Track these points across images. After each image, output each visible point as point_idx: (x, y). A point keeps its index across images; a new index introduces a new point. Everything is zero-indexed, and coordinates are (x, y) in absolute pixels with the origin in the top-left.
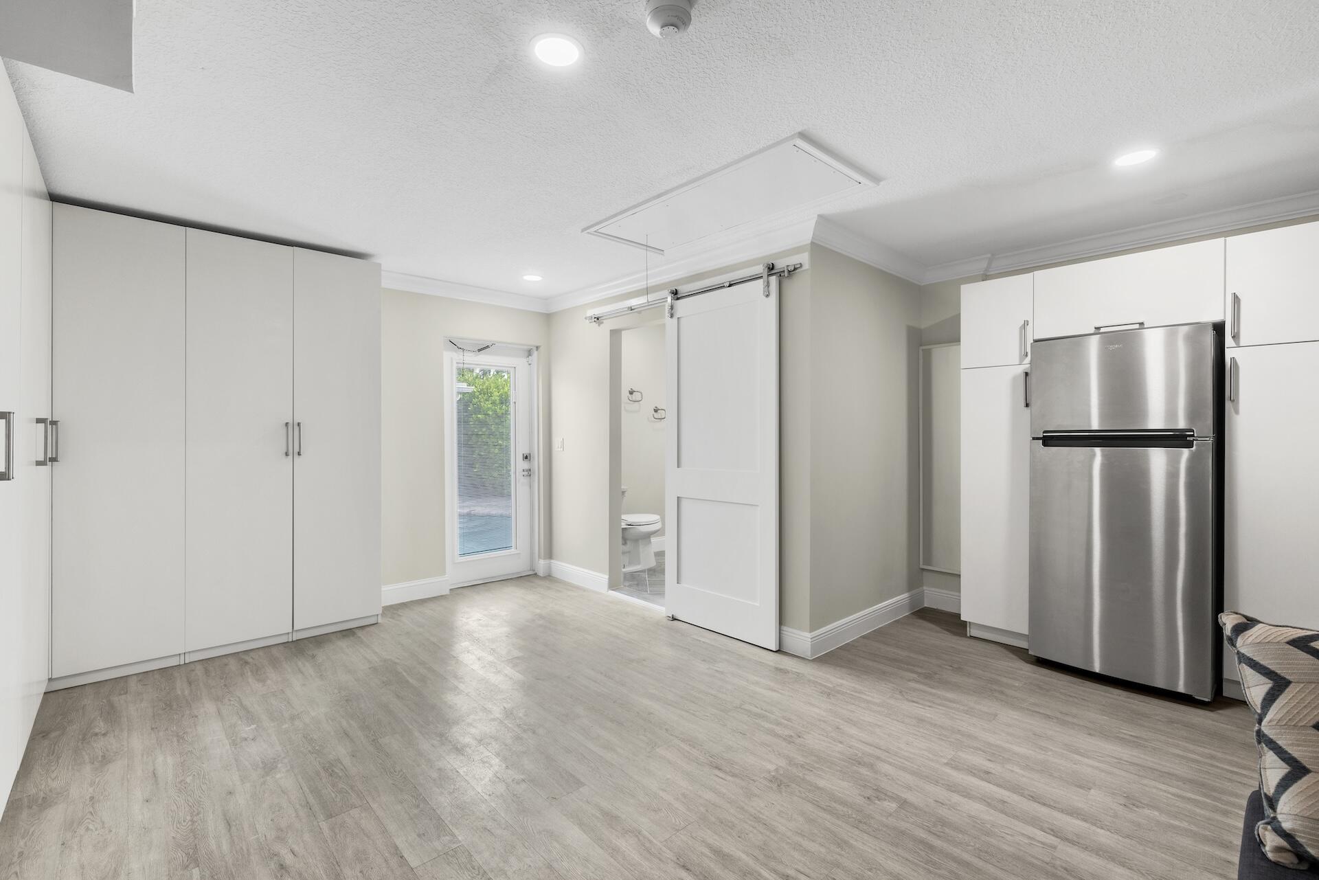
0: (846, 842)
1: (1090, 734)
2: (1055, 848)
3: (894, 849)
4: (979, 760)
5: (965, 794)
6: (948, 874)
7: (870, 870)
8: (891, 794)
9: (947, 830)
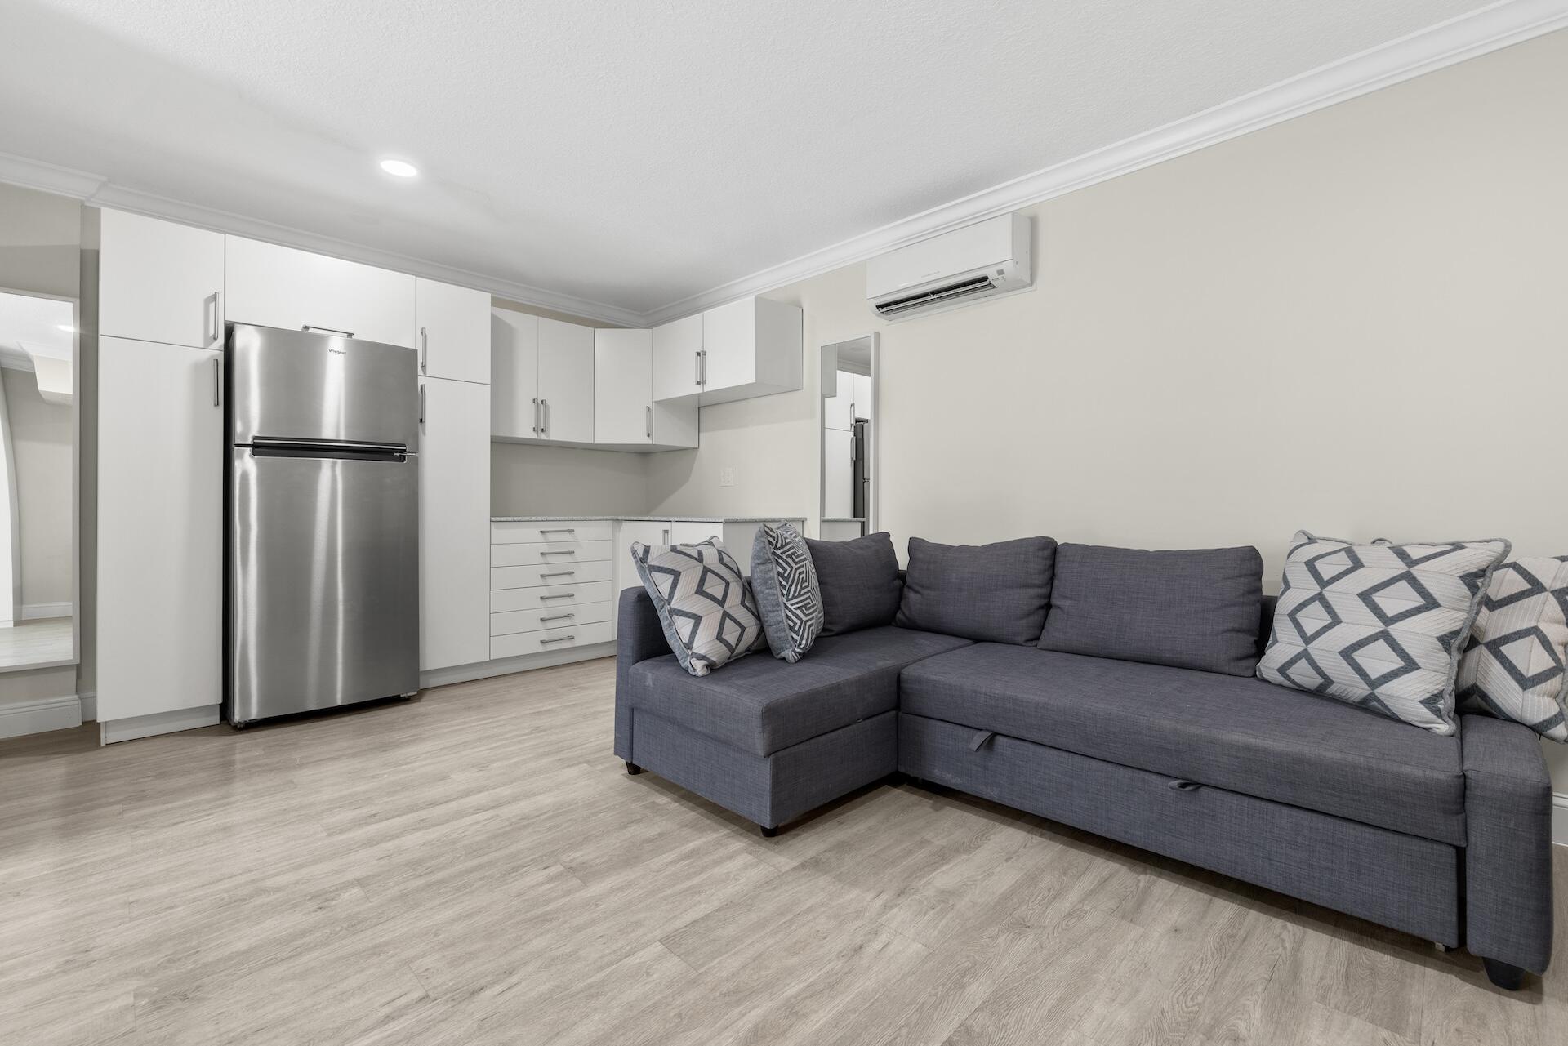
0: (375, 947)
1: (383, 751)
2: (497, 816)
3: (422, 908)
4: (348, 815)
5: (388, 838)
6: (481, 882)
7: (436, 935)
8: (335, 888)
9: (429, 864)
